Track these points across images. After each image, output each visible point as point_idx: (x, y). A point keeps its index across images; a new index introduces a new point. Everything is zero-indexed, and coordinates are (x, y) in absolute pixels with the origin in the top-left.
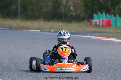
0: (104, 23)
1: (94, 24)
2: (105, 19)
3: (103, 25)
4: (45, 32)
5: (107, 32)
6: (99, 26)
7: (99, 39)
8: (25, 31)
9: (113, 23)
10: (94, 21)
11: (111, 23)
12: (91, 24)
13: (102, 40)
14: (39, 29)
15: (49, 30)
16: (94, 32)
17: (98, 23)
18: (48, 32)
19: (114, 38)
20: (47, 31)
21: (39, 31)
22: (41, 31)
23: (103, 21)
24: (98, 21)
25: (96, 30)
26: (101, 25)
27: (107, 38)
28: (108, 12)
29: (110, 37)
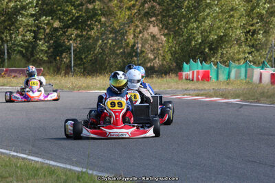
0: (199, 77)
1: (184, 78)
2: (200, 70)
3: (198, 79)
5: (205, 90)
6: (193, 80)
8: (84, 91)
9: (213, 75)
10: (184, 74)
11: (211, 76)
12: (181, 78)
17: (191, 77)
19: (217, 97)
23: (198, 72)
24: (190, 73)
25: (190, 86)
26: (195, 79)
27: (207, 97)
28: (205, 59)
29: (211, 96)
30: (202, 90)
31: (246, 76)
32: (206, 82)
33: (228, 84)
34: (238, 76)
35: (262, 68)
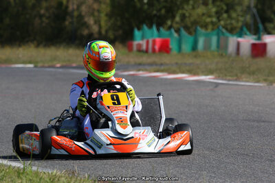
0: (156, 47)
1: (135, 48)
2: (157, 39)
3: (154, 50)
4: (43, 67)
5: (166, 64)
6: (147, 52)
7: (154, 76)
9: (173, 45)
10: (135, 43)
11: (171, 46)
12: (130, 48)
13: (162, 79)
14: (30, 63)
15: (50, 64)
16: (140, 64)
17: (144, 47)
18: (49, 67)
19: (183, 73)
20: (46, 65)
21: (31, 66)
22: (35, 67)
23: (154, 42)
24: (143, 43)
25: (145, 59)
26: (150, 50)
27: (170, 73)
29: (174, 72)
30: (162, 64)
31: (218, 46)
32: (166, 54)
33: (196, 57)
34: (207, 46)
35: (240, 36)
